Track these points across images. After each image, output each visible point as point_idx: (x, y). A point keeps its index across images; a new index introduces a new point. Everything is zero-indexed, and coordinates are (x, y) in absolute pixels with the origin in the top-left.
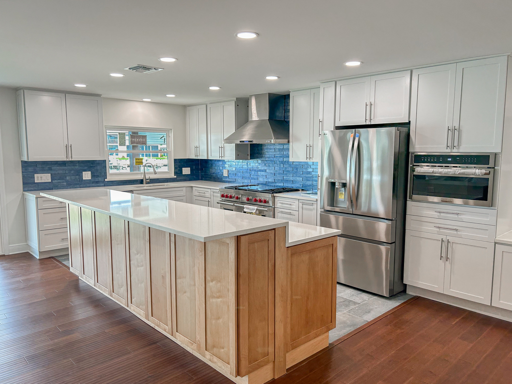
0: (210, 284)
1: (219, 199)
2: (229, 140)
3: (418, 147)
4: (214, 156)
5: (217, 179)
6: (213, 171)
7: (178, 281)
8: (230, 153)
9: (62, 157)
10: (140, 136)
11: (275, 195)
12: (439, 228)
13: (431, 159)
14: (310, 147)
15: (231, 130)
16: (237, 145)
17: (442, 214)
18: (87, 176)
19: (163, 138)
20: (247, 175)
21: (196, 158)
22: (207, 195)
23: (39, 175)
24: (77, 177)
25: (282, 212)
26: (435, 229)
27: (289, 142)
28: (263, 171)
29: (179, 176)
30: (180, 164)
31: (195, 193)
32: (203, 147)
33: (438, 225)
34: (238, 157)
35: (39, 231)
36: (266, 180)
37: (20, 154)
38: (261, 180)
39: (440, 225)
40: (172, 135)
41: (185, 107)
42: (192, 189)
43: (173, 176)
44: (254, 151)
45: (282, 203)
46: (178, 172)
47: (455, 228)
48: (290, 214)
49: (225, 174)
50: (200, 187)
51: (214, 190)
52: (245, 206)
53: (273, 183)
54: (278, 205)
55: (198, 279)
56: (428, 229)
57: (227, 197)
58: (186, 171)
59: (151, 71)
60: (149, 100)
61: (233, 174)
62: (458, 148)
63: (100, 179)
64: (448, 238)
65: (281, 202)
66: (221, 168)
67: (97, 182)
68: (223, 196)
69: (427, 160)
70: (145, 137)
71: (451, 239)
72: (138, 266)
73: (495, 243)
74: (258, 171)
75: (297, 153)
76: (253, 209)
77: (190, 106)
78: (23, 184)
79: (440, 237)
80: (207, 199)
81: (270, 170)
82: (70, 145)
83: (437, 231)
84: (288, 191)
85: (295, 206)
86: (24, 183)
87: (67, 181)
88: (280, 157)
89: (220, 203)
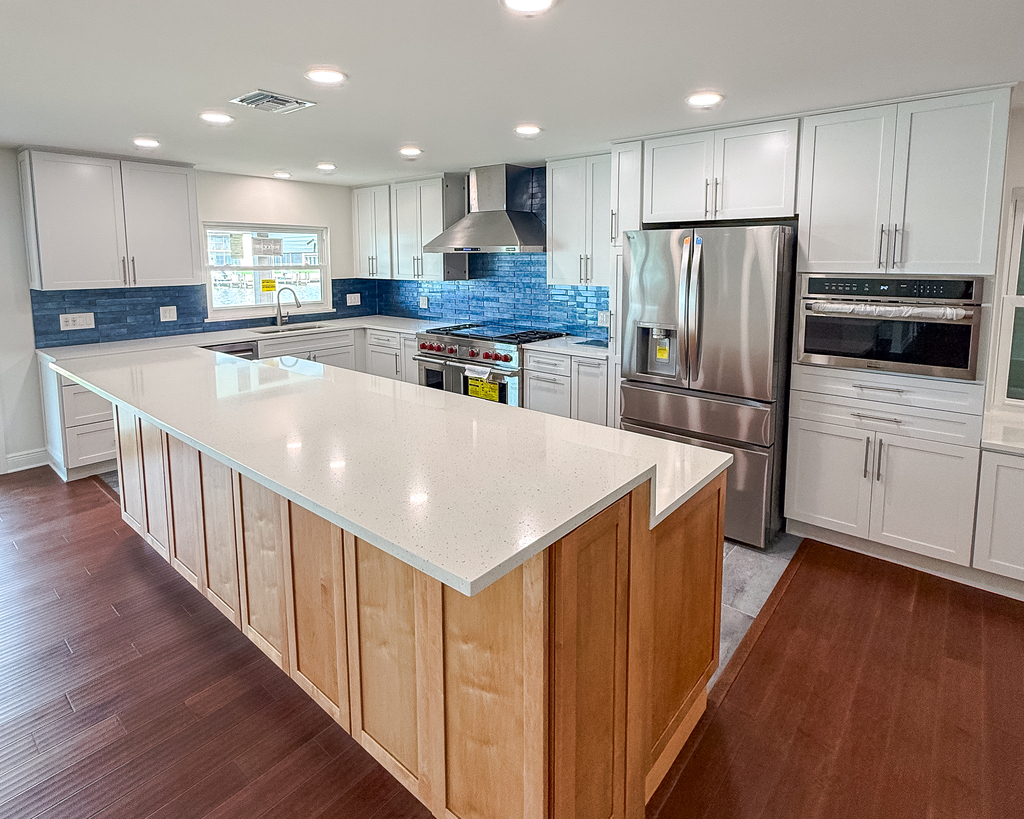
0: (461, 649)
1: (416, 352)
2: (430, 248)
3: (817, 262)
4: (404, 274)
5: (410, 313)
6: (402, 299)
7: (366, 610)
8: (433, 269)
9: (115, 282)
10: (271, 240)
11: (524, 346)
12: (859, 416)
13: (844, 287)
14: (585, 260)
15: (436, 228)
16: (447, 257)
17: (865, 391)
18: (168, 314)
19: (313, 243)
20: (462, 306)
21: (371, 277)
22: (394, 343)
23: (70, 316)
24: (149, 317)
25: (538, 378)
26: (852, 418)
27: (545, 250)
28: (492, 300)
29: (341, 310)
30: (342, 288)
31: (371, 338)
32: (384, 259)
33: (856, 412)
34: (448, 276)
35: (64, 428)
36: (498, 316)
37: (28, 277)
38: (489, 315)
39: (861, 412)
40: (327, 237)
41: (350, 189)
42: (365, 333)
43: (329, 308)
44: (475, 265)
45: (538, 362)
46: (339, 301)
47: (893, 417)
48: (554, 381)
49: (423, 305)
50: (382, 329)
51: (406, 336)
52: (467, 366)
53: (511, 321)
54: (530, 364)
55: (422, 621)
56: (838, 418)
57: (431, 348)
58: (354, 299)
59: (289, 106)
60: (286, 176)
61: (438, 305)
62: (903, 267)
63: (195, 320)
64: (880, 436)
65: (537, 359)
66: (415, 294)
67: (189, 325)
68: (423, 346)
69: (837, 288)
70: (278, 241)
71: (886, 439)
72: (263, 547)
73: (982, 450)
74: (483, 300)
75: (561, 269)
76: (484, 373)
77: (358, 187)
78: (36, 335)
79: (864, 435)
80: (394, 352)
81: (507, 298)
82: (130, 259)
83: (857, 423)
84: (544, 338)
85: (564, 367)
86: (37, 333)
87: (129, 327)
88: (525, 276)
89: (419, 360)
